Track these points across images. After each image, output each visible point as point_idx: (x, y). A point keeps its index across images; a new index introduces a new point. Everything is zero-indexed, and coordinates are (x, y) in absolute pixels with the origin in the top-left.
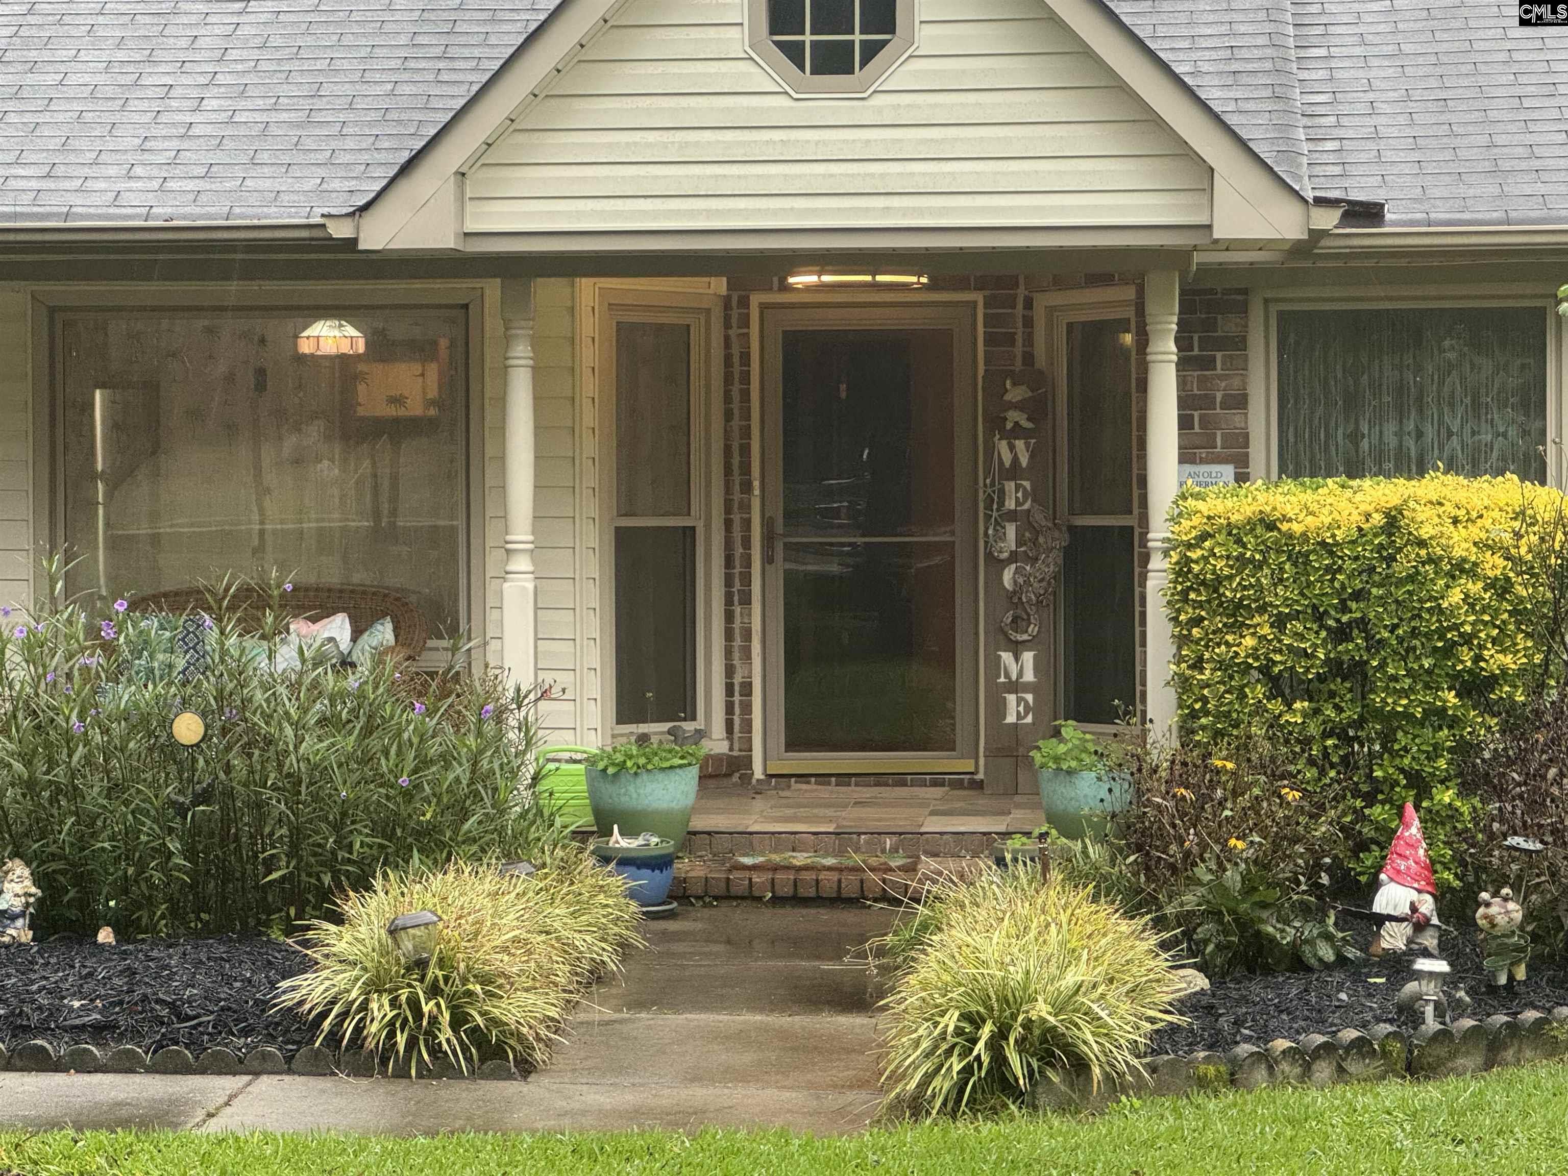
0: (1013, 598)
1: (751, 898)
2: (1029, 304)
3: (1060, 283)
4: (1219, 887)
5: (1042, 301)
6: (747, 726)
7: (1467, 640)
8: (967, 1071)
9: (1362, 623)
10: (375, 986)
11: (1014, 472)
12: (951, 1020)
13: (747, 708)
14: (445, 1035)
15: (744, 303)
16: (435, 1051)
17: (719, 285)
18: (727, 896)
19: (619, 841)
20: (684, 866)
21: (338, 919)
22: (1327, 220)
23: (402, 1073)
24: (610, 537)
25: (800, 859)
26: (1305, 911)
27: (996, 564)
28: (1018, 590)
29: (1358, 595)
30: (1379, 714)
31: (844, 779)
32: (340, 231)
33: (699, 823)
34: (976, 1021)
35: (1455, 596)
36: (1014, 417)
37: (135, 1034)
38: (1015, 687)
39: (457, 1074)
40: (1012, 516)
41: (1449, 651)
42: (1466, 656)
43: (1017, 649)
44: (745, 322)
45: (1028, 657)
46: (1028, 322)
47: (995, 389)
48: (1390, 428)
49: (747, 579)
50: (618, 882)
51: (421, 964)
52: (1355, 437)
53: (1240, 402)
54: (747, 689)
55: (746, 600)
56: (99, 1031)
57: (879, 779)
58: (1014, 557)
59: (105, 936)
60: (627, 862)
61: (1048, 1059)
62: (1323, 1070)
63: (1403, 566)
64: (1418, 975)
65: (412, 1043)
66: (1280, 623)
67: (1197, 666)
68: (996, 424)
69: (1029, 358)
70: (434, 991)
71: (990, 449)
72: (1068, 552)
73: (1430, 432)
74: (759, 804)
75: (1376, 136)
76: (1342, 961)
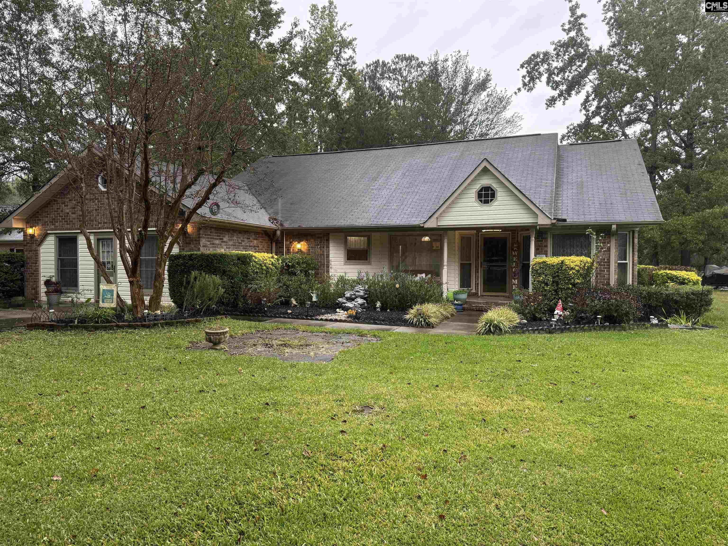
0: (514, 273)
1: (473, 310)
2: (518, 233)
3: (522, 230)
4: (530, 310)
5: (520, 233)
6: (478, 289)
7: (573, 278)
8: (485, 329)
9: (558, 276)
10: (415, 317)
11: (515, 256)
12: (484, 323)
13: (478, 286)
14: (423, 323)
15: (478, 234)
16: (422, 325)
17: (475, 231)
18: (470, 310)
19: (456, 302)
20: (465, 306)
21: (412, 309)
22: (554, 221)
23: (417, 327)
24: (459, 264)
25: (480, 305)
26: (543, 313)
27: (512, 268)
28: (515, 272)
29: (558, 272)
30: (560, 288)
31: (491, 296)
32: (422, 225)
33: (467, 300)
34: (487, 324)
35: (571, 272)
36: (515, 249)
37: (387, 321)
38: (514, 284)
39: (424, 327)
40: (515, 262)
41: (570, 280)
42: (573, 280)
43: (515, 279)
44: (478, 236)
45: (516, 280)
46: (518, 236)
47: (513, 244)
48: (569, 250)
49: (478, 270)
50: (453, 307)
51: (420, 314)
52: (564, 251)
53: (546, 246)
54: (478, 284)
55: (478, 272)
56: (383, 321)
57: (496, 296)
58: (514, 267)
59: (388, 310)
60: (455, 305)
61: (496, 328)
62: (536, 332)
63: (564, 268)
64: (552, 321)
65: (419, 324)
66: (546, 276)
67: (535, 281)
68: (512, 249)
69: (517, 241)
70: (422, 317)
71: (512, 253)
72: (523, 266)
73: (575, 250)
74: (479, 299)
75: (567, 210)
76: (547, 320)
